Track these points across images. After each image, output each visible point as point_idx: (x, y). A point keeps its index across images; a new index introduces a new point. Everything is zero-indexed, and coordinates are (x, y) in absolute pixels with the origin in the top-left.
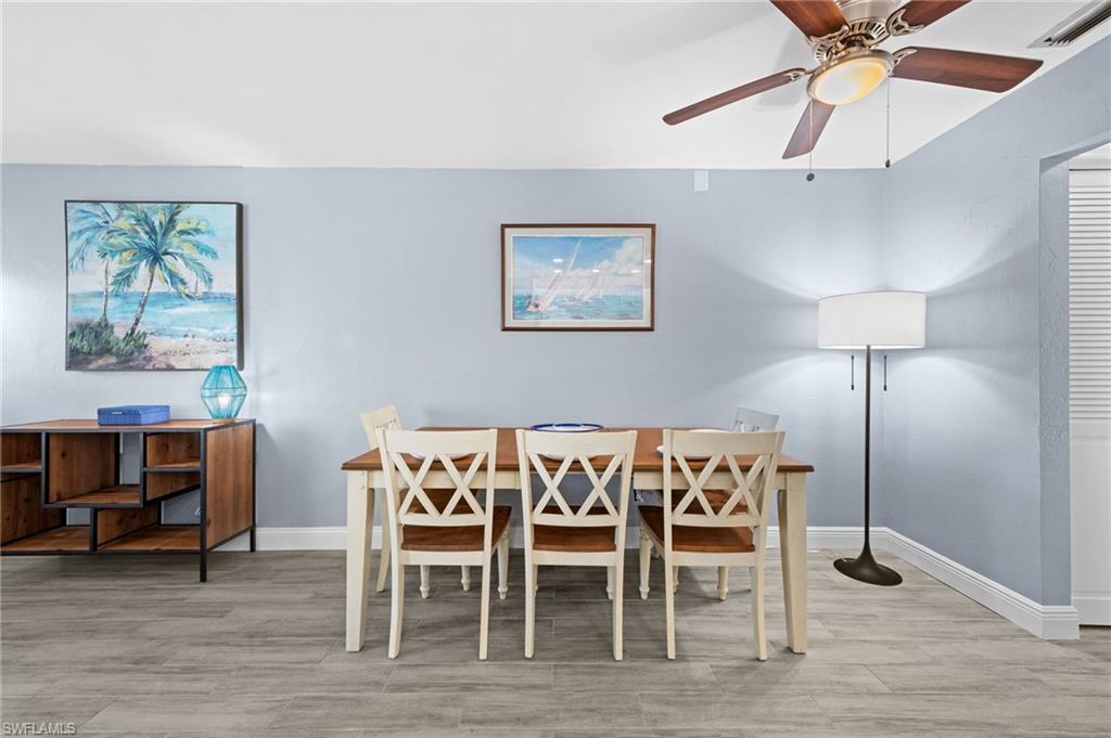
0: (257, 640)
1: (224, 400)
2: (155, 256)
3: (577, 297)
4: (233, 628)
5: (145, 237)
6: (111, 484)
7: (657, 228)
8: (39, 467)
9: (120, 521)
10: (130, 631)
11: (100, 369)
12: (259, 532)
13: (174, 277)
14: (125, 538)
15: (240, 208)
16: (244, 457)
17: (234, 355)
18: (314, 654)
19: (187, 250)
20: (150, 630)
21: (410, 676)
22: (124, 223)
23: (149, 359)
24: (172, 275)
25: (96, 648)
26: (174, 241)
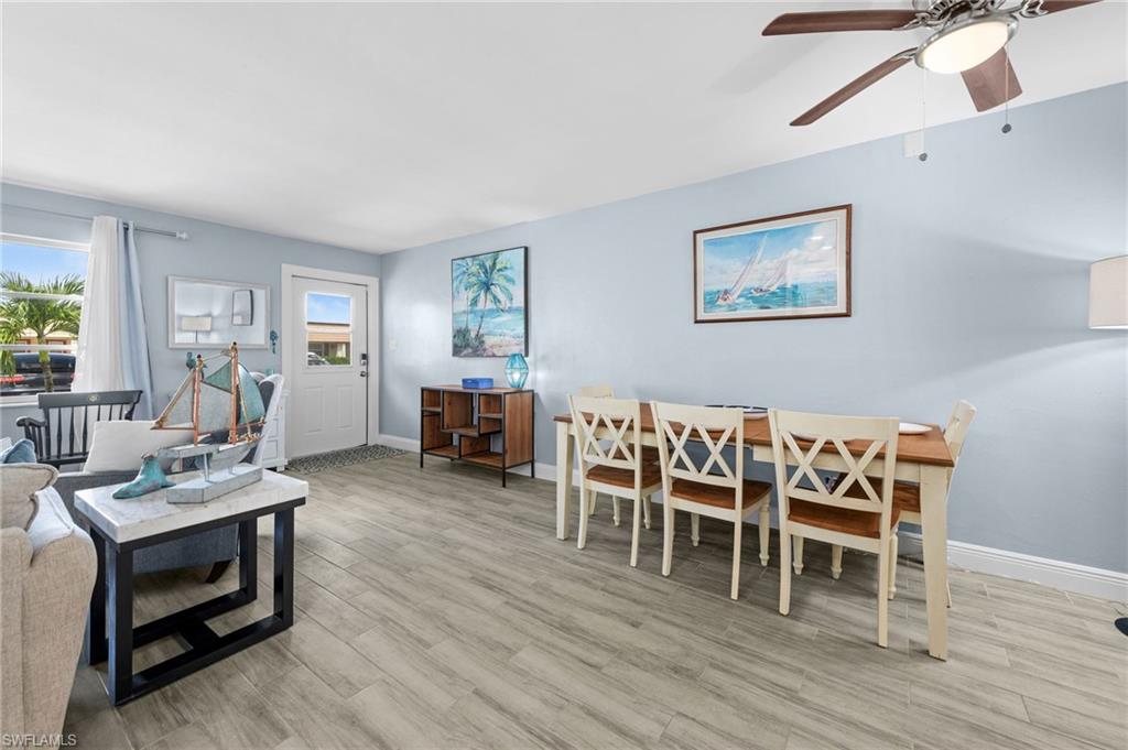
0: (517, 520)
1: (516, 376)
2: (487, 286)
3: (764, 288)
4: (509, 512)
5: (482, 275)
6: (469, 424)
7: (854, 209)
8: (440, 410)
9: (471, 445)
10: (467, 501)
11: (465, 356)
12: (536, 465)
13: (496, 300)
14: (473, 455)
15: (526, 249)
16: (527, 414)
17: (523, 347)
18: (541, 534)
19: (502, 281)
20: (476, 503)
21: (585, 560)
22: (474, 269)
23: (485, 350)
24: (495, 297)
25: (455, 504)
26: (495, 275)
